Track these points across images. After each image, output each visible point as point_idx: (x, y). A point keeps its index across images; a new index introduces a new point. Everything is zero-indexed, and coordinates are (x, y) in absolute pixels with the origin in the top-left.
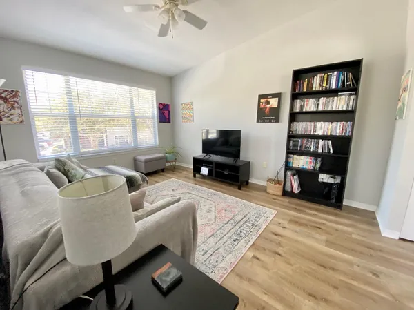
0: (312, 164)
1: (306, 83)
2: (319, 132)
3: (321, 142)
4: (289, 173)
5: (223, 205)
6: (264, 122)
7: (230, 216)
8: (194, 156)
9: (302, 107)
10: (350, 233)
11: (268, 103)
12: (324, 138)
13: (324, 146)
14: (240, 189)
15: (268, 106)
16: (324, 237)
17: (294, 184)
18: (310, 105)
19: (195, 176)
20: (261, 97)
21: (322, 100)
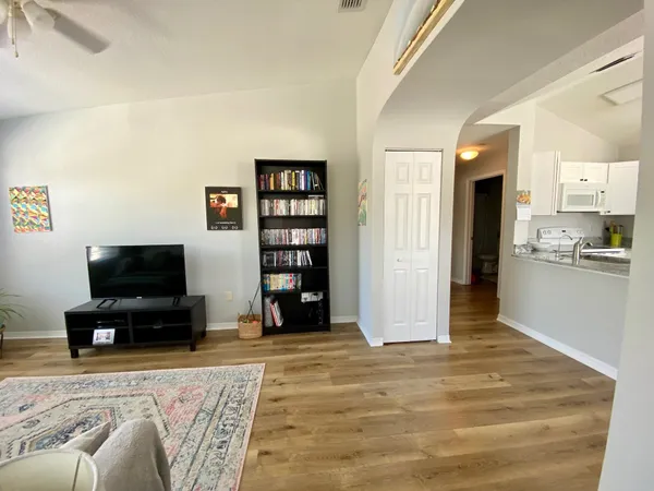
0: (293, 283)
1: (272, 179)
2: (296, 242)
3: (299, 254)
4: (268, 301)
5: (173, 393)
6: (220, 229)
7: (193, 406)
8: (68, 309)
9: (271, 209)
10: (345, 357)
11: (222, 200)
12: (301, 248)
13: (302, 258)
14: (193, 349)
15: (224, 205)
16: (327, 375)
17: (276, 315)
18: (281, 207)
19: (75, 355)
20: (209, 190)
21: (293, 203)
